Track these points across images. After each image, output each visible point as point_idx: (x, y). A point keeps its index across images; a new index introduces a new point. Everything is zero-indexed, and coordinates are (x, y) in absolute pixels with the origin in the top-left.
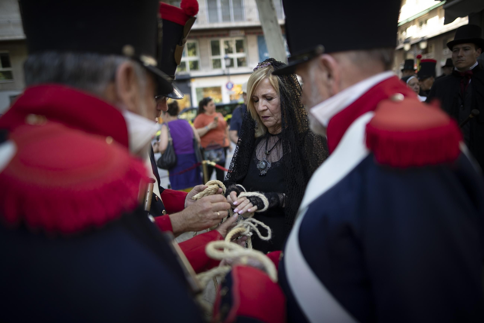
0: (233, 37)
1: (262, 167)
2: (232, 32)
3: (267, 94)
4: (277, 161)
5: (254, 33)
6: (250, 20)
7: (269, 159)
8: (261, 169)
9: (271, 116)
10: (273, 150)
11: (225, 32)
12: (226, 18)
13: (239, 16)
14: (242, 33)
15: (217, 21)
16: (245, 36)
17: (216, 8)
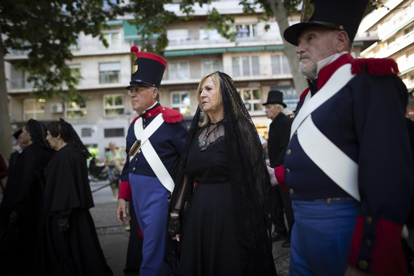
0: (251, 87)
1: (203, 145)
2: (250, 84)
3: (209, 86)
4: (214, 141)
5: (268, 85)
6: (265, 75)
7: (208, 139)
8: (202, 146)
9: (208, 102)
10: (212, 134)
11: (245, 84)
12: (247, 73)
13: (257, 72)
14: (259, 85)
15: (239, 75)
16: (261, 87)
17: (238, 67)
